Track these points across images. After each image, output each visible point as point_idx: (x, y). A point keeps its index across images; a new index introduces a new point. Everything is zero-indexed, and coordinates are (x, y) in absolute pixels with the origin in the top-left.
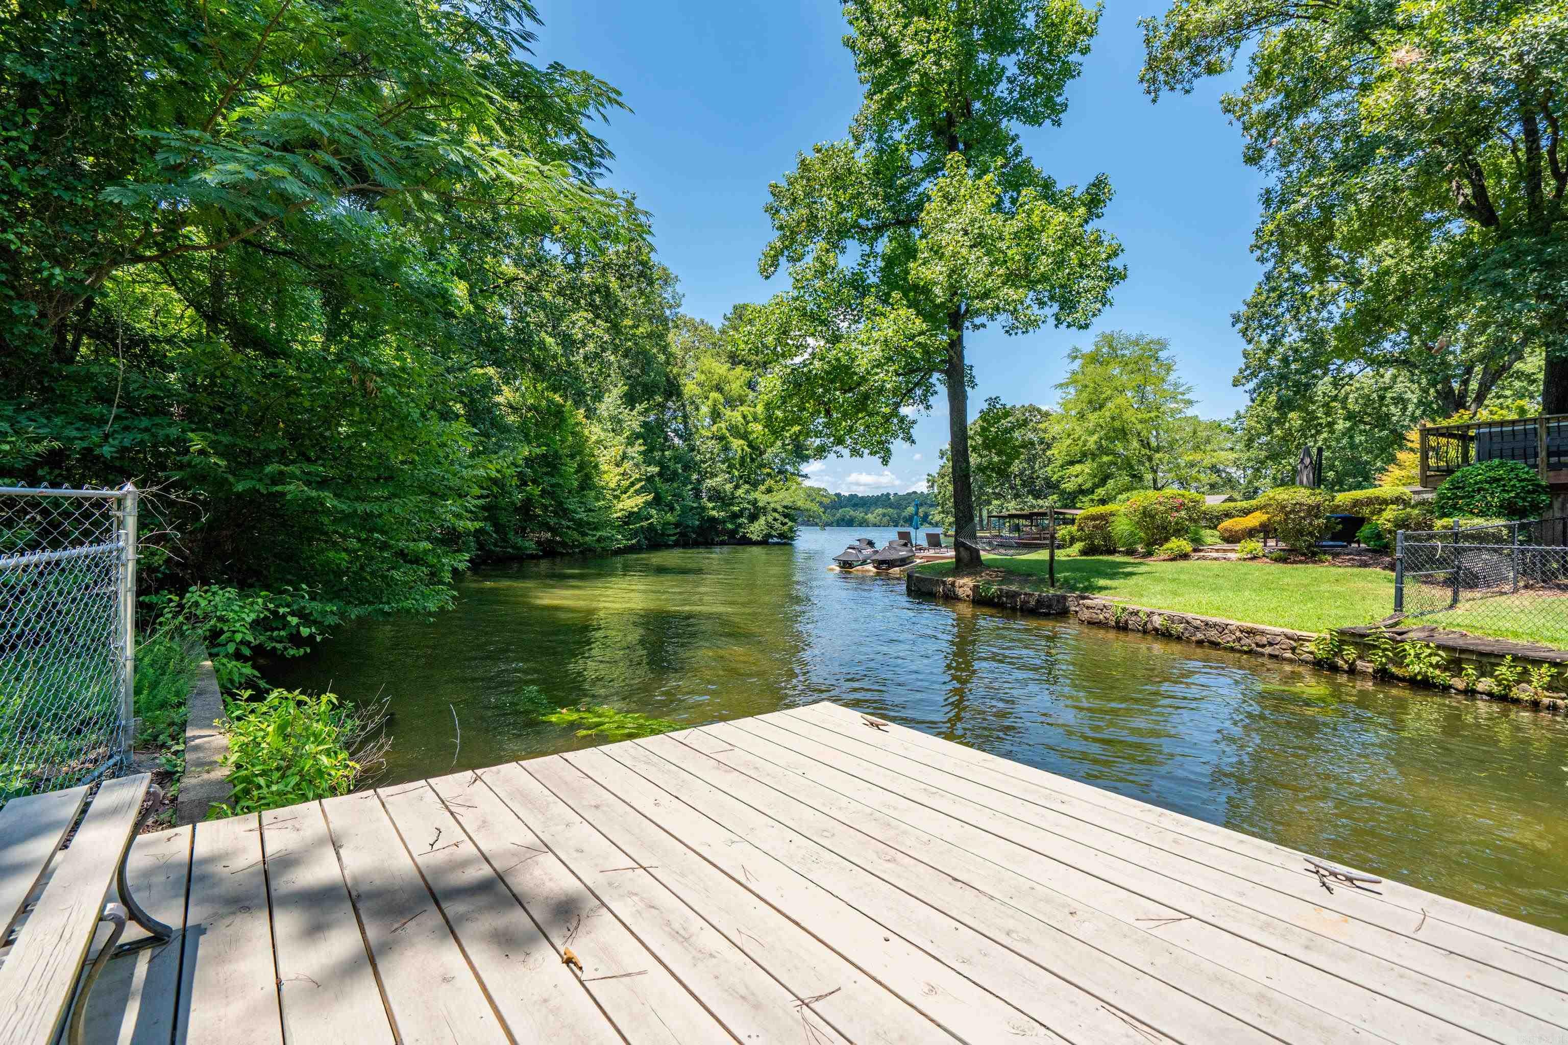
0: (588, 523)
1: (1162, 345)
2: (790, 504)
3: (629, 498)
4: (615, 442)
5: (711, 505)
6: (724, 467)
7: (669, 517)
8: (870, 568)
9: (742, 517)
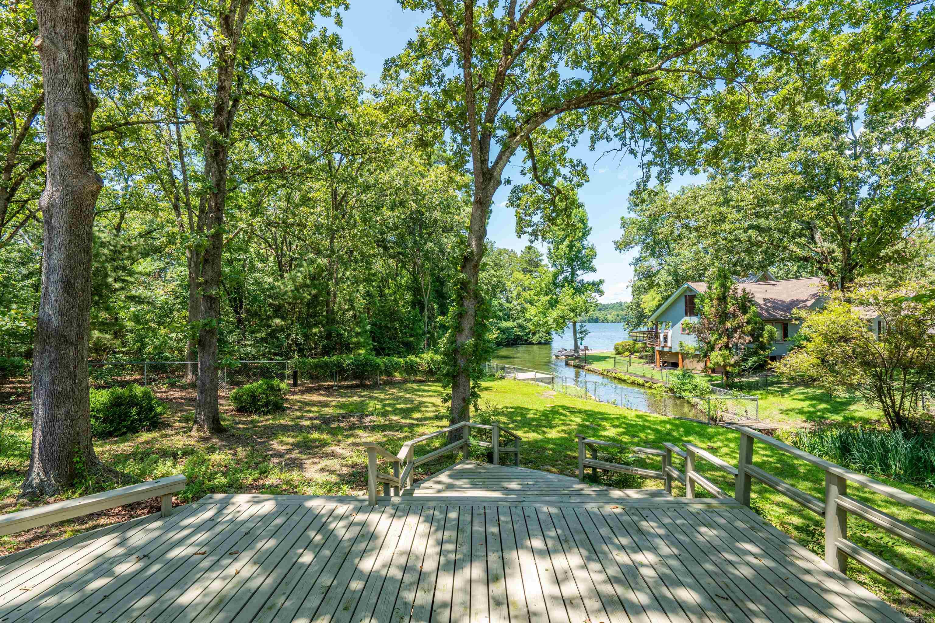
5: (518, 330)
8: (564, 357)
9: (530, 334)
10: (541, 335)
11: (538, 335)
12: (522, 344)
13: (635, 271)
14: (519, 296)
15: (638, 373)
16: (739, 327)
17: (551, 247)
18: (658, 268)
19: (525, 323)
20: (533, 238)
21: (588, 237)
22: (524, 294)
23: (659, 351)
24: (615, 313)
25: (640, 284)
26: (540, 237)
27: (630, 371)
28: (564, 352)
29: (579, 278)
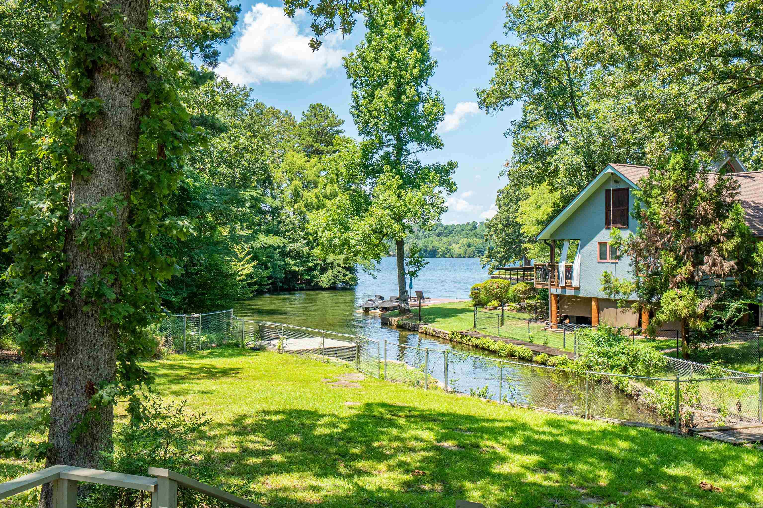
5: (293, 262)
7: (265, 273)
8: (378, 311)
9: (315, 270)
10: (336, 272)
11: (330, 273)
12: (301, 289)
13: (515, 145)
14: (296, 196)
15: (519, 337)
16: (713, 242)
17: (360, 93)
18: (554, 142)
19: (306, 249)
20: (322, 21)
21: (430, 80)
22: (305, 194)
23: (556, 296)
24: (465, 241)
25: (524, 168)
26: (337, 20)
27: (503, 334)
28: (379, 303)
29: (411, 158)
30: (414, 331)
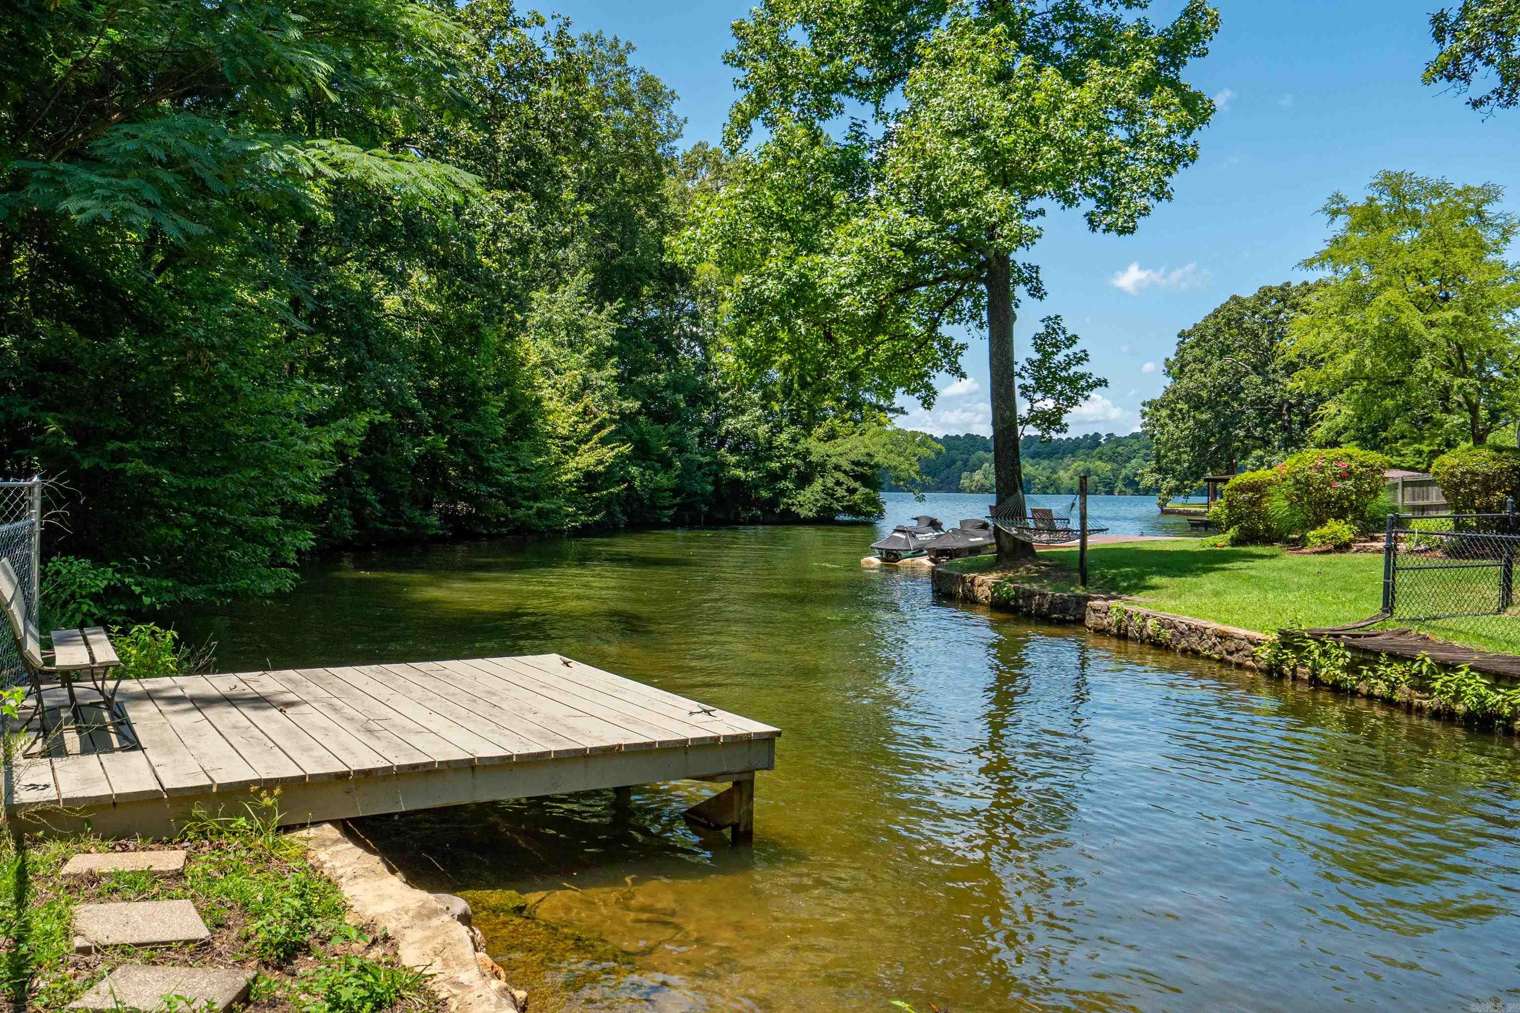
0: (521, 489)
1: (1490, 194)
2: (863, 459)
3: (591, 449)
4: (572, 362)
5: (733, 459)
6: (756, 397)
7: (662, 479)
8: (925, 562)
9: (785, 479)
10: (830, 482)
12: (754, 521)
30: (1061, 623)
